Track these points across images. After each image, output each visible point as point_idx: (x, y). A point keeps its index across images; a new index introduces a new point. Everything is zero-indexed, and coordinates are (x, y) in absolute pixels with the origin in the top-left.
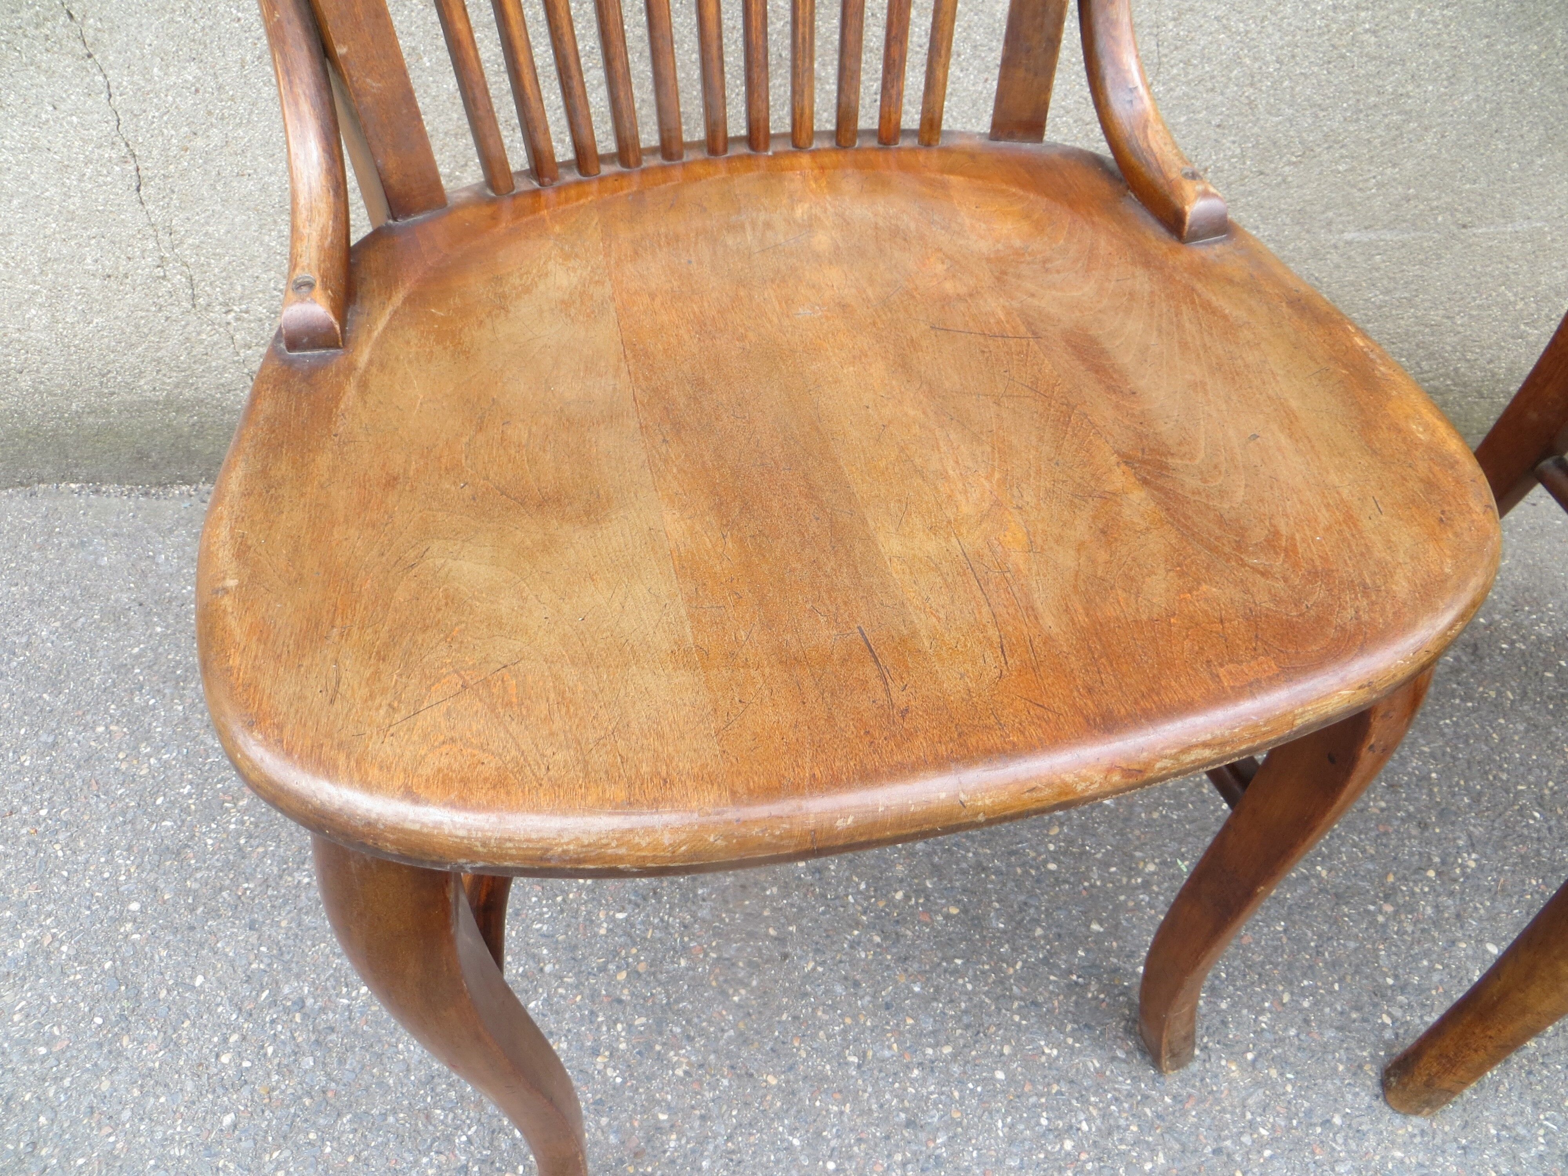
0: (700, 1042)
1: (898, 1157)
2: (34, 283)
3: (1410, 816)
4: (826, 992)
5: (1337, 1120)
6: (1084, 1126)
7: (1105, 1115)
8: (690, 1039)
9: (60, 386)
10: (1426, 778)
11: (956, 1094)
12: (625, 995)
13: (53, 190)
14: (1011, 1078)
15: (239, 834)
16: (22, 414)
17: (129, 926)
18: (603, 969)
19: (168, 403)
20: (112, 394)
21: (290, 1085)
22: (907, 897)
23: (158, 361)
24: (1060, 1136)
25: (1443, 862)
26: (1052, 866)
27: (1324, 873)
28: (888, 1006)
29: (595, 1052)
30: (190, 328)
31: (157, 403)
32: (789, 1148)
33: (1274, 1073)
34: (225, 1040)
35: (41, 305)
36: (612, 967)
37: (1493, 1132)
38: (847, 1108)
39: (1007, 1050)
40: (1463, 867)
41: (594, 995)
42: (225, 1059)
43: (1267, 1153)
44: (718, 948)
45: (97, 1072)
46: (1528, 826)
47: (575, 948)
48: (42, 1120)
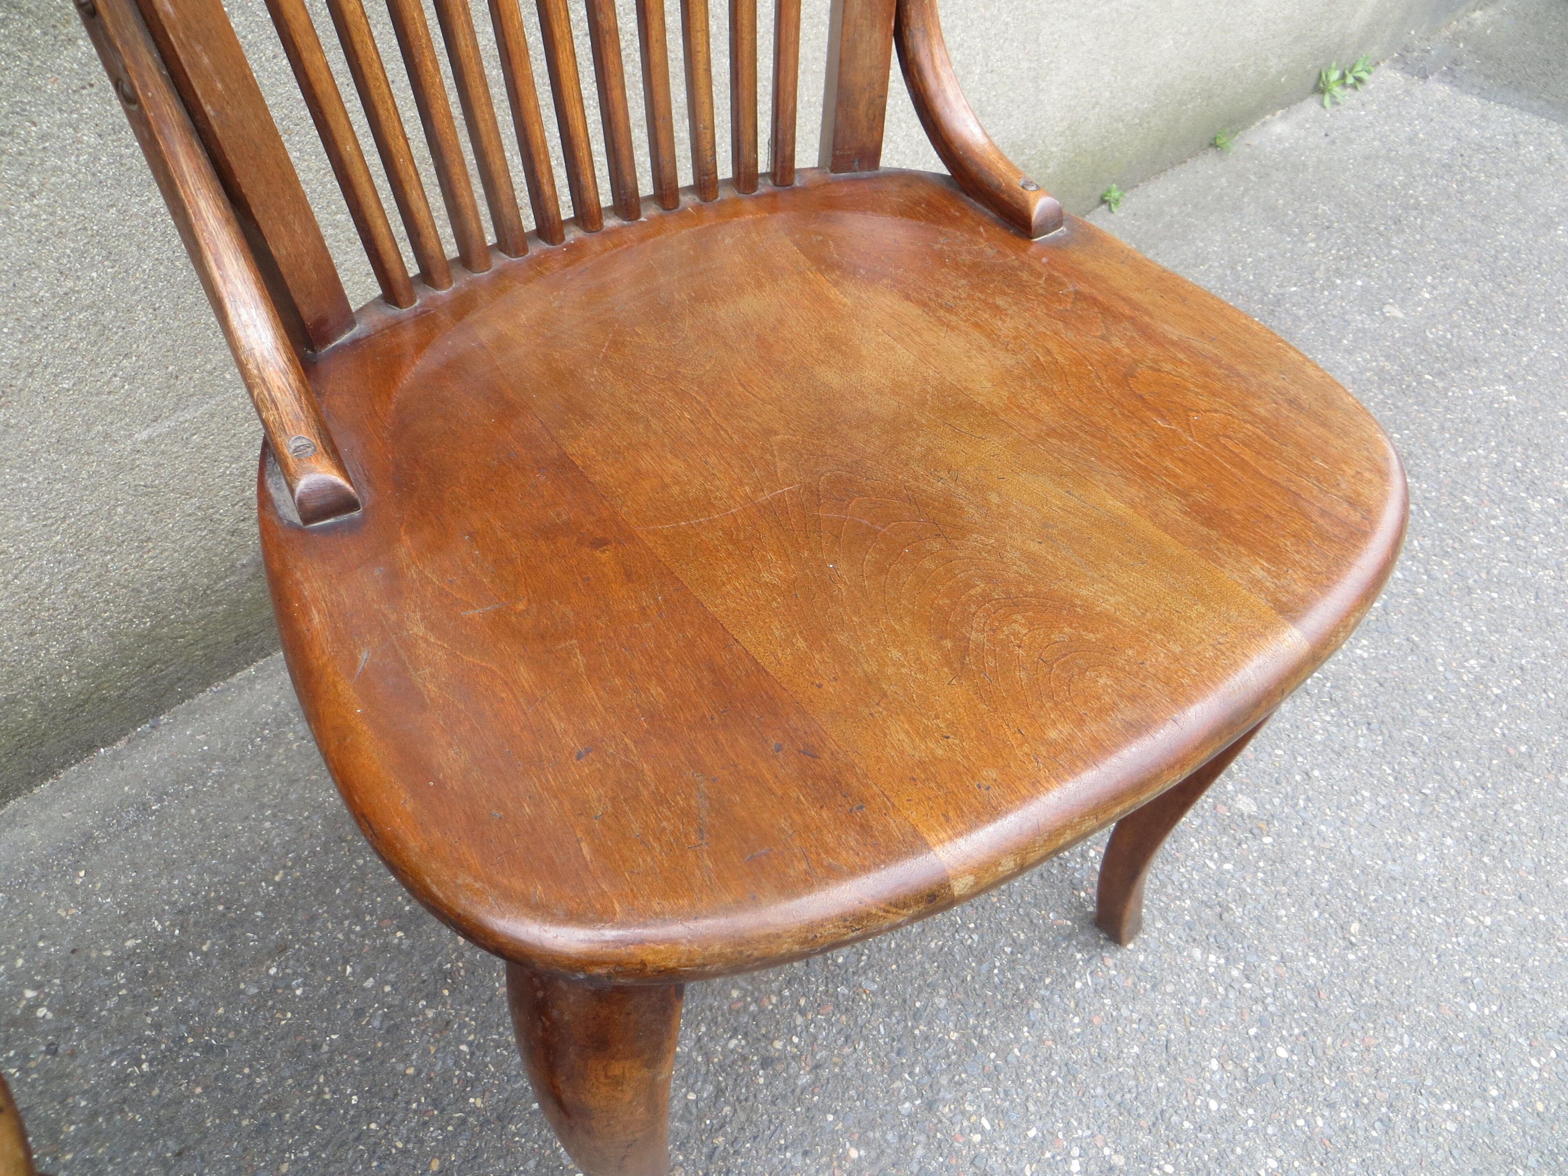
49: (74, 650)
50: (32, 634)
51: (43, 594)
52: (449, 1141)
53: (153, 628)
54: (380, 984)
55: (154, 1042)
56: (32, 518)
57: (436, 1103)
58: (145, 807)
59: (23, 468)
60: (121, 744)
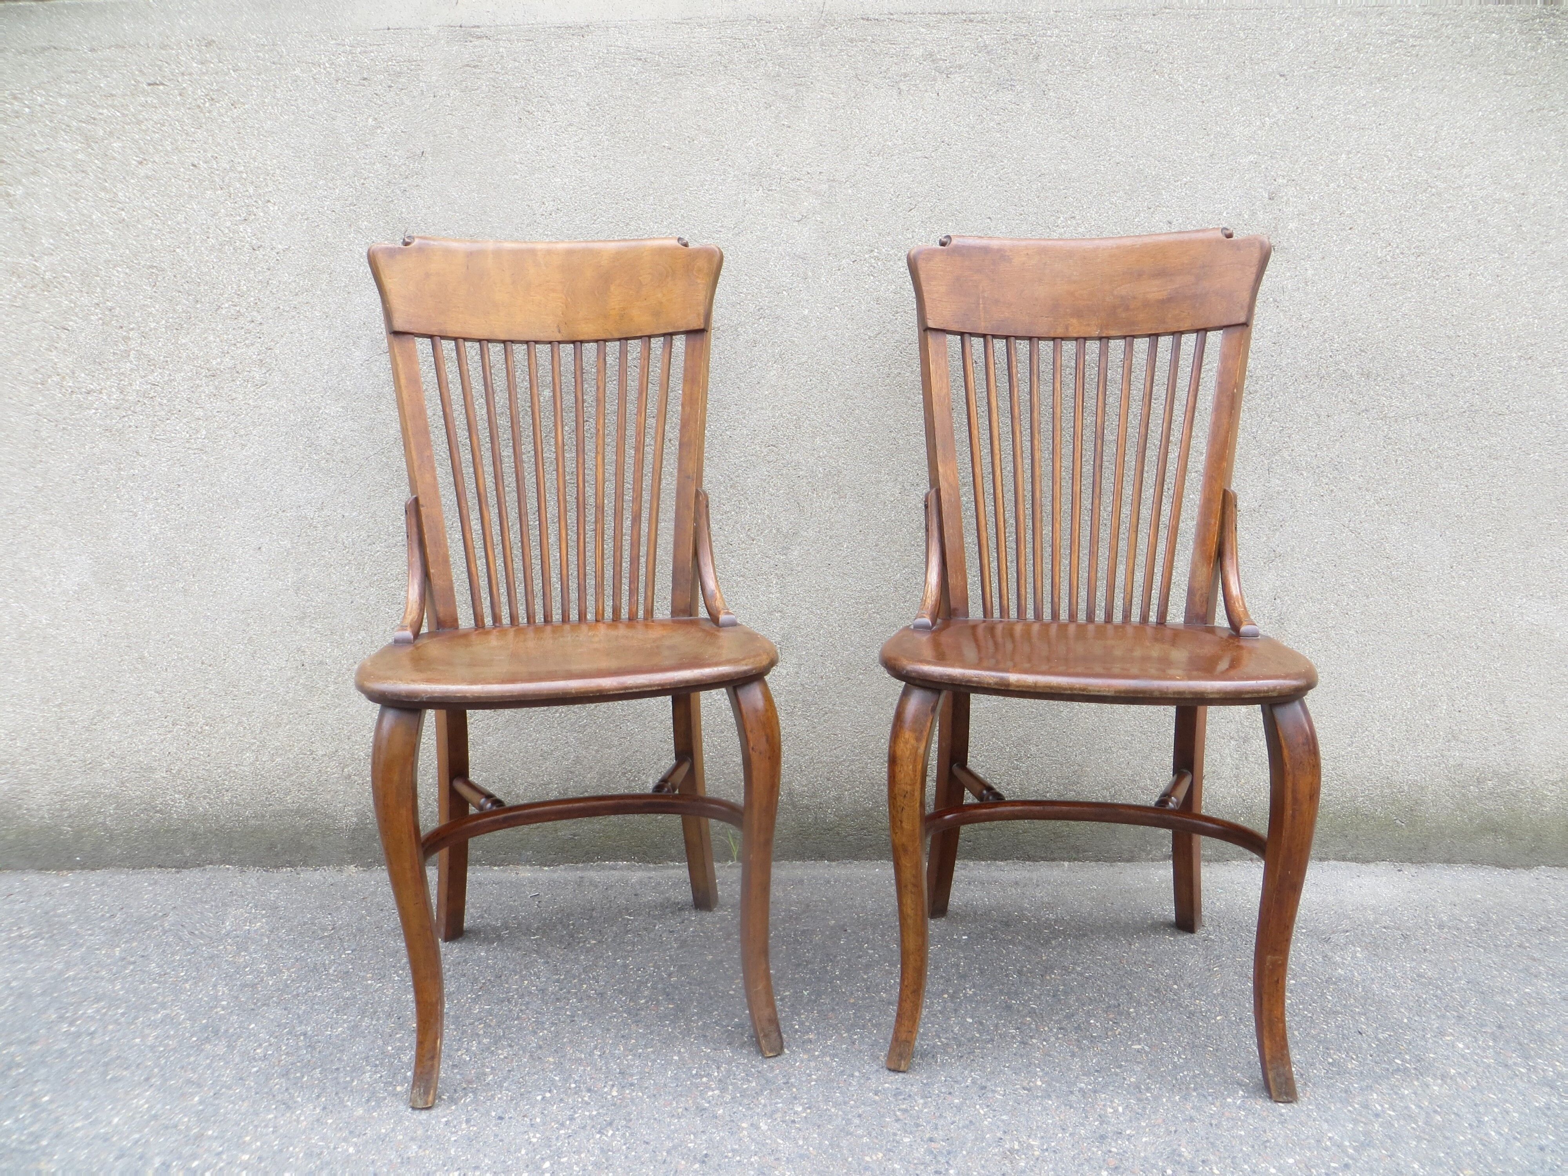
0: (516, 1048)
1: (611, 1083)
2: (255, 738)
3: (942, 977)
4: (591, 1032)
5: (857, 1074)
6: (716, 1074)
7: (728, 1071)
8: (510, 1046)
9: (244, 800)
10: (958, 965)
11: (650, 1064)
12: (481, 1032)
13: (282, 689)
14: (682, 1059)
15: (287, 980)
16: (217, 817)
17: (219, 1009)
18: (473, 1024)
19: (297, 812)
20: (270, 805)
21: (291, 1059)
22: (647, 1002)
23: (301, 784)
24: (702, 1077)
25: (954, 992)
26: (731, 992)
27: (884, 995)
28: (623, 1036)
29: (458, 1050)
30: (323, 765)
31: (292, 811)
32: (553, 1081)
33: (828, 1059)
34: (260, 1045)
35: (253, 751)
36: (476, 1023)
37: (943, 1078)
38: (589, 1069)
39: (682, 1050)
40: (965, 995)
41: (463, 1033)
42: (258, 1051)
43: (813, 1083)
44: (537, 1018)
45: (189, 1056)
46: (1009, 980)
47: (459, 1017)
48: (156, 1070)
49: (838, 799)
50: (828, 780)
51: (840, 763)
52: (864, 999)
53: (871, 809)
54: (874, 953)
55: (780, 931)
56: (852, 726)
57: (868, 989)
58: (829, 882)
59: (858, 702)
60: (834, 864)
